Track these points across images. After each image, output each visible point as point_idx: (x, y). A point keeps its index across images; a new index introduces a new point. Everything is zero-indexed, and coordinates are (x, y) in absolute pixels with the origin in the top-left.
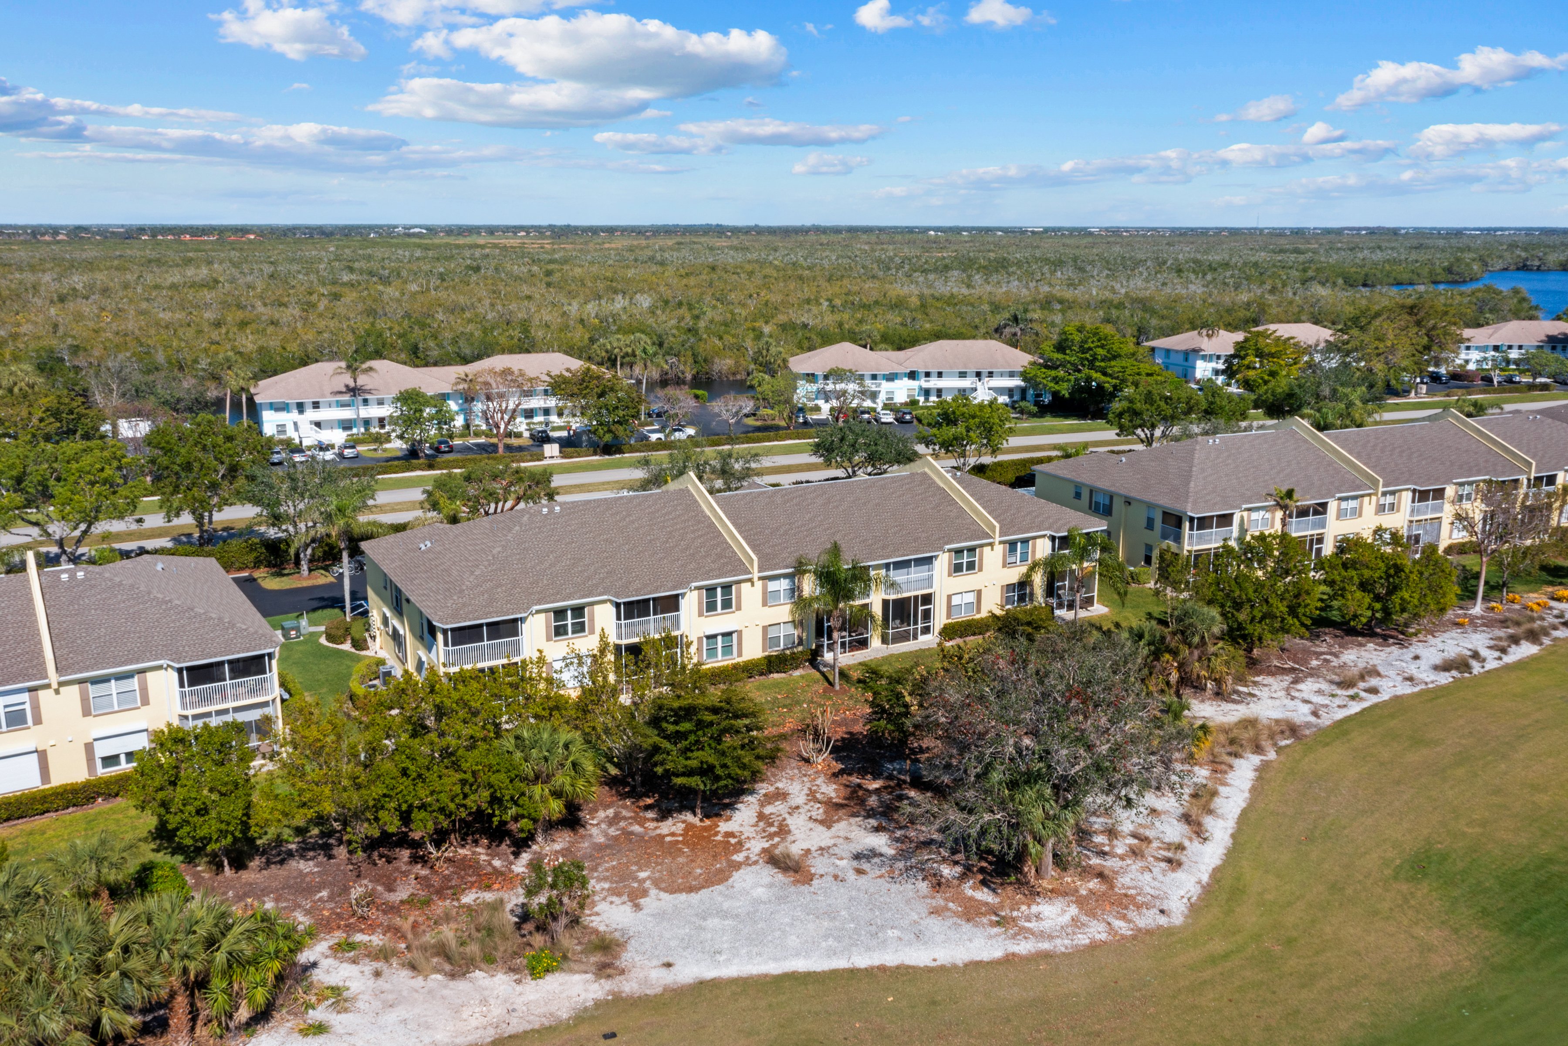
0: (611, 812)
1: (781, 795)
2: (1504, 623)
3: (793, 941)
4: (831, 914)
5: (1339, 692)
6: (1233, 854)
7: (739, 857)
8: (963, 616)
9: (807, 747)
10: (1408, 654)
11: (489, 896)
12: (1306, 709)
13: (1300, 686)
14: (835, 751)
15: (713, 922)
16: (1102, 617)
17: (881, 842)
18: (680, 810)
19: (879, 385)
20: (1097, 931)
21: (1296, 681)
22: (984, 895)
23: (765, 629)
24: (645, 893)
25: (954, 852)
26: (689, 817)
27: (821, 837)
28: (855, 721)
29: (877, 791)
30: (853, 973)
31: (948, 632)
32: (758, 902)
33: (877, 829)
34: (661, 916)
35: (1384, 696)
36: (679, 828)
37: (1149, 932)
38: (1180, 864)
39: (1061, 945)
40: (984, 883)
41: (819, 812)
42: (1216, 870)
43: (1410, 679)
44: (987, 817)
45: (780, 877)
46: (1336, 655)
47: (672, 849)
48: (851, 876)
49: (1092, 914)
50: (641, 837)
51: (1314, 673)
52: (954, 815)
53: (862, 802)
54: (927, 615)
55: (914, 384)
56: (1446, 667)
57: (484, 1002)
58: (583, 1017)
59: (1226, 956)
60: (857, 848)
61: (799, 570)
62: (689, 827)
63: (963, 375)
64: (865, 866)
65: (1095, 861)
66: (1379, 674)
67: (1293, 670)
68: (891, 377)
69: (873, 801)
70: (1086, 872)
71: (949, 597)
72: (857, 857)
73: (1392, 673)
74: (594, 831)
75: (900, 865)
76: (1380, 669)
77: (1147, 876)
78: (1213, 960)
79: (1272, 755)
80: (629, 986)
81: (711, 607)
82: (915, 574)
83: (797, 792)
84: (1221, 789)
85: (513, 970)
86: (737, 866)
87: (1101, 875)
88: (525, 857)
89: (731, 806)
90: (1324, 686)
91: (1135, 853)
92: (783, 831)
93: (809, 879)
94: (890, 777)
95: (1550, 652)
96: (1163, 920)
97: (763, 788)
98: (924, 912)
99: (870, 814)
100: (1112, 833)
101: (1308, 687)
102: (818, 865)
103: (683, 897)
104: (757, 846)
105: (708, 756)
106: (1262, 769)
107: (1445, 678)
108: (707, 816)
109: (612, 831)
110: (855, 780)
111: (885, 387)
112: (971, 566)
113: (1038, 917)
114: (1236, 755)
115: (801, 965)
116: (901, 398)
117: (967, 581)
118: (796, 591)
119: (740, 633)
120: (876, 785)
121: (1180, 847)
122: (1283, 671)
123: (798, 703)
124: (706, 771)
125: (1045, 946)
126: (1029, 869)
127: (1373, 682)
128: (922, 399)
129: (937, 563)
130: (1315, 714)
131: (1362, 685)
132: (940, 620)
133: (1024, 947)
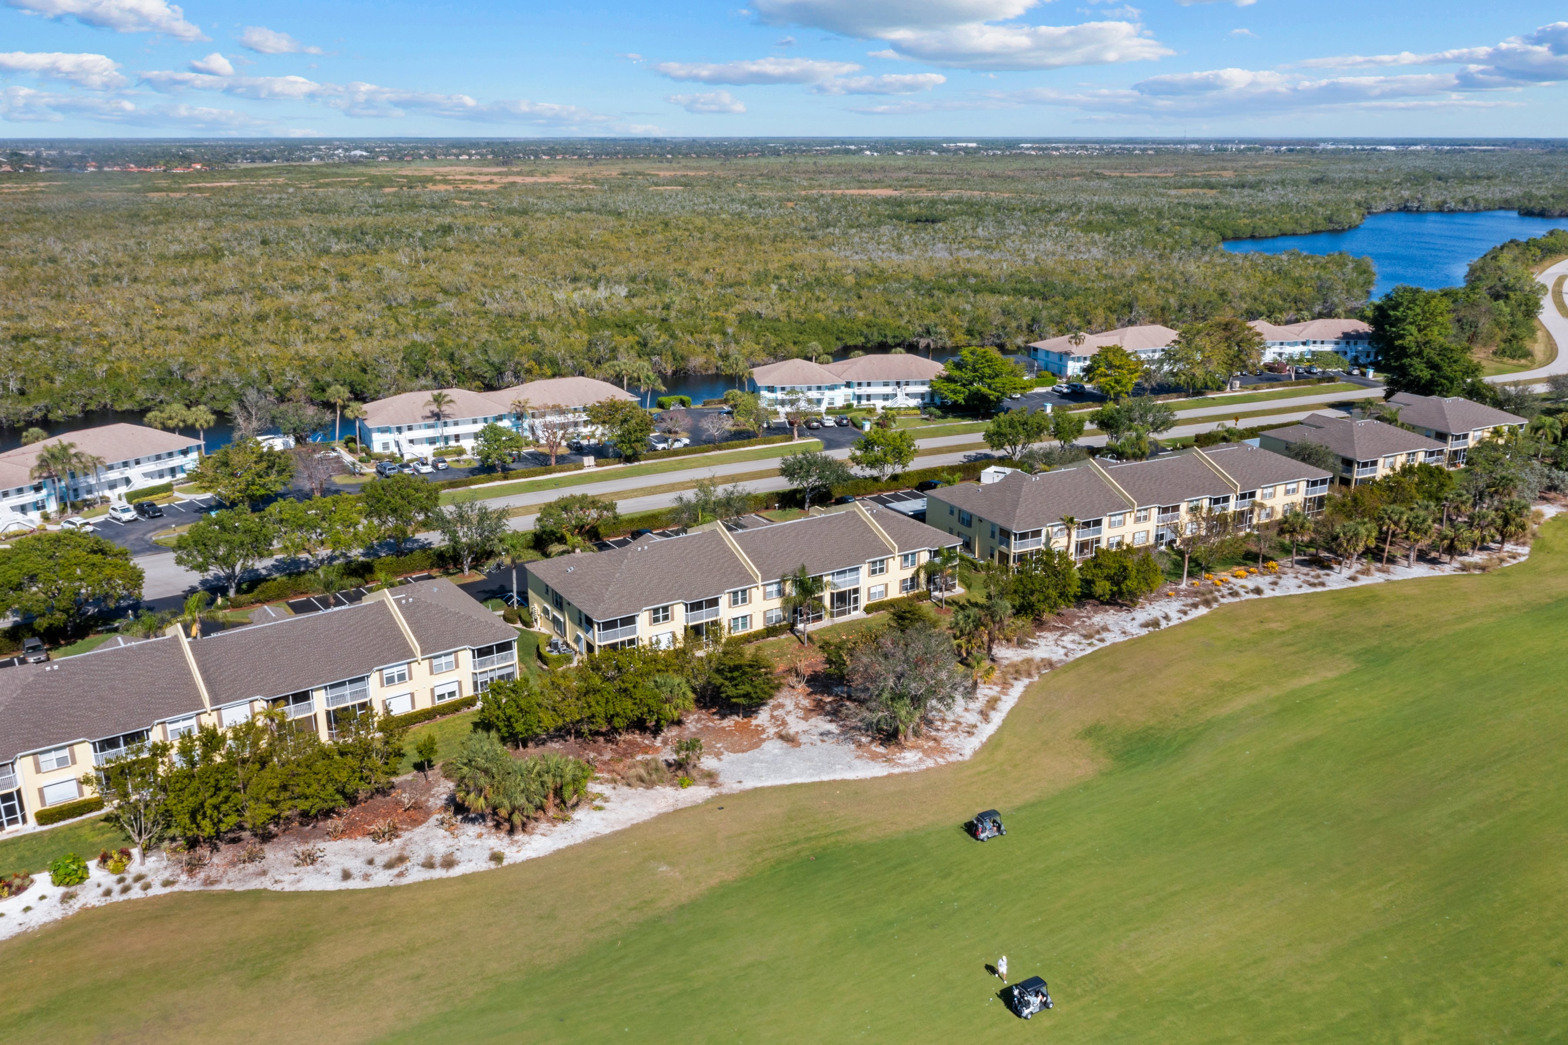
0: (696, 716)
1: (781, 706)
2: (1196, 594)
3: (794, 771)
4: (810, 760)
5: (1084, 641)
6: (1000, 730)
7: (764, 736)
8: (876, 600)
9: (793, 680)
10: (1130, 616)
11: (649, 757)
12: (1062, 651)
13: (1064, 638)
14: (808, 681)
15: (756, 765)
16: (960, 596)
17: (833, 727)
18: (731, 714)
19: (823, 394)
20: (930, 763)
21: (1062, 635)
22: (881, 750)
23: (765, 613)
24: (722, 753)
25: (867, 730)
26: (736, 717)
27: (803, 726)
28: (817, 665)
29: (830, 702)
30: (821, 783)
31: (868, 609)
32: (776, 755)
33: (831, 721)
34: (732, 763)
35: (1107, 644)
36: (732, 723)
37: (953, 763)
38: (973, 734)
39: (913, 769)
40: (881, 744)
41: (801, 713)
42: (991, 736)
43: (1124, 633)
44: (880, 714)
45: (785, 744)
46: (1089, 618)
47: (730, 733)
48: (819, 743)
49: (928, 756)
50: (714, 728)
51: (1074, 630)
52: (867, 714)
53: (823, 708)
54: (856, 600)
55: (850, 391)
56: (1145, 625)
57: (664, 797)
58: (707, 802)
59: (985, 772)
60: (821, 730)
61: (783, 581)
62: (737, 723)
63: (886, 384)
64: (825, 738)
65: (934, 733)
66: (1108, 630)
67: (1063, 628)
68: (832, 388)
69: (828, 708)
70: (928, 738)
71: (869, 589)
72: (822, 734)
73: (1116, 629)
74: (690, 726)
75: (842, 737)
76: (1110, 627)
77: (957, 740)
78: (979, 773)
79: (1036, 678)
80: (725, 790)
81: (735, 602)
82: (849, 577)
83: (790, 704)
84: (1003, 697)
85: (672, 785)
86: (764, 740)
87: (935, 740)
88: (659, 739)
89: (756, 712)
90: (1077, 637)
91: (953, 729)
92: (784, 723)
93: (799, 745)
94: (837, 695)
95: (1214, 613)
96: (960, 758)
97: (772, 702)
98: (853, 757)
99: (827, 714)
100: (944, 720)
101: (1068, 639)
102: (803, 739)
103: (740, 754)
104: (772, 731)
105: (747, 688)
106: (1027, 687)
107: (1144, 632)
108: (745, 717)
109: (699, 726)
110: (819, 697)
111: (828, 394)
112: (881, 570)
113: (904, 758)
114: (1016, 679)
115: (799, 780)
116: (839, 403)
117: (880, 579)
118: (781, 593)
119: (751, 616)
120: (829, 699)
121: (975, 726)
122: (1058, 629)
123: (785, 655)
124: (747, 695)
125: (906, 770)
126: (901, 737)
127: (1104, 635)
128: (855, 403)
129: (861, 570)
130: (1066, 655)
131: (1097, 637)
132: (864, 602)
133: (897, 770)
